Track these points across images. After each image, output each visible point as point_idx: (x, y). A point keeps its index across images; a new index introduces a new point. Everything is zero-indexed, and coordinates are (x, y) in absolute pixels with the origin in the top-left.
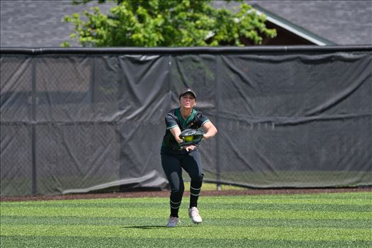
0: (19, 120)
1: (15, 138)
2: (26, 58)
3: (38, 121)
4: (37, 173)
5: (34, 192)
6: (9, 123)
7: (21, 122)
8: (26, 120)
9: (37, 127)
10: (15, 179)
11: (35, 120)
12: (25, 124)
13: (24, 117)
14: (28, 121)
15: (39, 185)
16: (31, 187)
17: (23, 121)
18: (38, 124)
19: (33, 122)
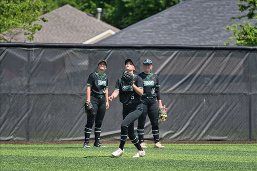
0: (241, 92)
1: (238, 104)
2: (247, 53)
3: (253, 92)
4: (252, 126)
5: (250, 138)
6: (235, 94)
7: (242, 93)
8: (246, 92)
9: (252, 96)
10: (238, 129)
11: (251, 92)
12: (245, 94)
13: (244, 91)
14: (247, 92)
15: (254, 133)
16: (248, 134)
17: (244, 92)
18: (254, 94)
19: (250, 93)
